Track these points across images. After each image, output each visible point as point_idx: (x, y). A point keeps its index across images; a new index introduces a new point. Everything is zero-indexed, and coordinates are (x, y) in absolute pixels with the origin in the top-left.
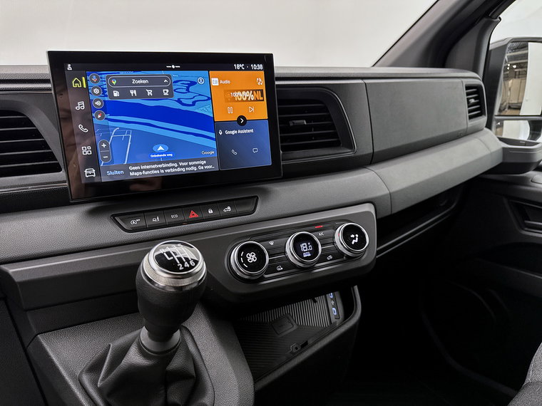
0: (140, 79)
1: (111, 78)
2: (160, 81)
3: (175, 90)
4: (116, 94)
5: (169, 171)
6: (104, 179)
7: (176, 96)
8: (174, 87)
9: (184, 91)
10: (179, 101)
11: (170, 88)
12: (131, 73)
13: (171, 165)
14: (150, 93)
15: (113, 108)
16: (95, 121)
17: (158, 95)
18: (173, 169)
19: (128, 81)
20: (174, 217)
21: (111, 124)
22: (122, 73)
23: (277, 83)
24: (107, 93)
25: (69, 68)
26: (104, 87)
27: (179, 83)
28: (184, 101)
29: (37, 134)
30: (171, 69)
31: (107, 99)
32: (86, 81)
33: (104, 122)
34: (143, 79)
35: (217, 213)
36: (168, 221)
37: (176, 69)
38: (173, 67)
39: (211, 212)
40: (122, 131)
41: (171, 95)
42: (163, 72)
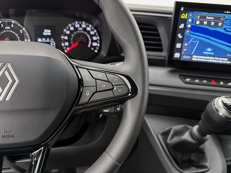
0: (210, 17)
1: (198, 15)
2: (219, 19)
3: (224, 24)
4: (198, 22)
6: (182, 59)
7: (225, 26)
8: (225, 22)
9: (229, 24)
10: (225, 29)
11: (223, 23)
12: (207, 13)
13: (211, 58)
14: (213, 24)
15: (195, 29)
16: (185, 34)
17: (216, 25)
18: (212, 60)
19: (204, 17)
20: (205, 81)
21: (192, 36)
22: (203, 13)
24: (194, 22)
25: (182, 9)
26: (194, 19)
27: (228, 21)
28: (227, 29)
30: (226, 13)
31: (193, 24)
32: (187, 15)
33: (189, 35)
34: (212, 17)
35: (225, 85)
36: (201, 83)
37: (229, 14)
38: (228, 12)
39: (222, 83)
40: (195, 39)
41: (222, 25)
42: (222, 14)
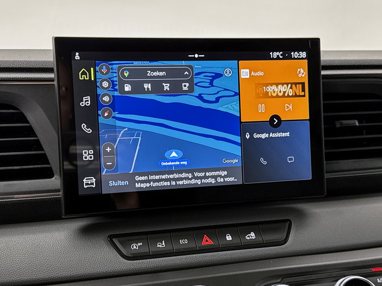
0: (157, 70)
1: (122, 69)
2: (179, 72)
3: (196, 84)
4: (127, 88)
5: (181, 183)
6: (105, 191)
7: (198, 91)
8: (196, 81)
9: (207, 85)
10: (200, 97)
11: (191, 82)
12: (147, 63)
13: (184, 175)
14: (167, 87)
15: (123, 105)
16: (101, 120)
17: (176, 90)
18: (187, 180)
19: (142, 73)
20: (184, 242)
21: (119, 123)
22: (136, 63)
23: (323, 73)
24: (117, 87)
25: (77, 57)
26: (115, 79)
27: (201, 76)
28: (206, 97)
29: (30, 131)
30: (194, 59)
31: (116, 94)
32: (95, 72)
33: (110, 121)
34: (160, 70)
35: (237, 241)
36: (176, 247)
37: (199, 59)
38: (196, 56)
39: (229, 238)
40: (131, 132)
41: (191, 89)
42: (184, 63)
